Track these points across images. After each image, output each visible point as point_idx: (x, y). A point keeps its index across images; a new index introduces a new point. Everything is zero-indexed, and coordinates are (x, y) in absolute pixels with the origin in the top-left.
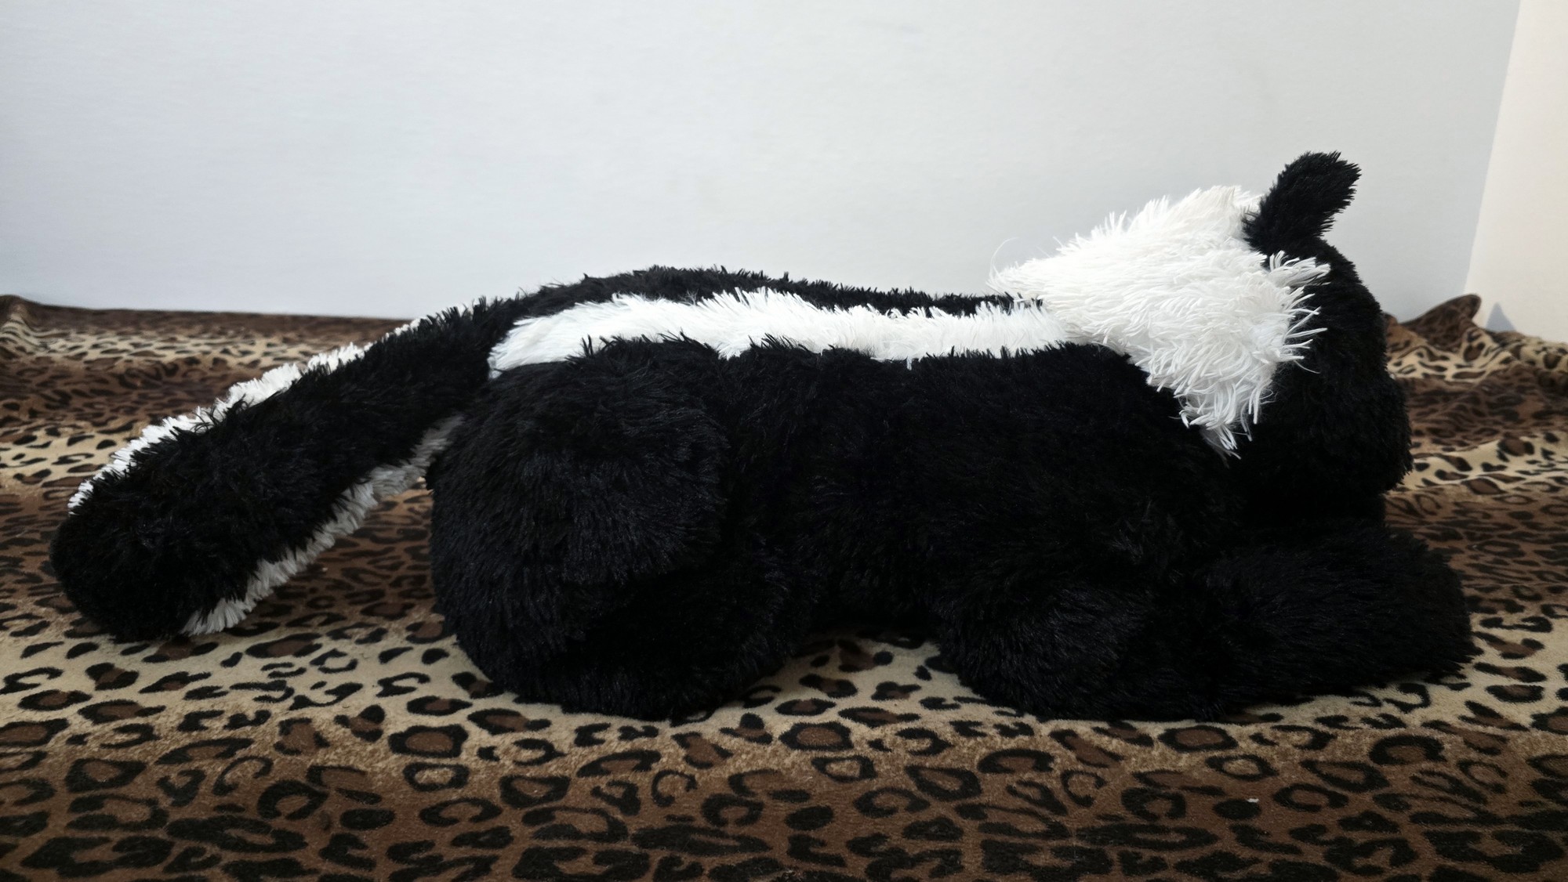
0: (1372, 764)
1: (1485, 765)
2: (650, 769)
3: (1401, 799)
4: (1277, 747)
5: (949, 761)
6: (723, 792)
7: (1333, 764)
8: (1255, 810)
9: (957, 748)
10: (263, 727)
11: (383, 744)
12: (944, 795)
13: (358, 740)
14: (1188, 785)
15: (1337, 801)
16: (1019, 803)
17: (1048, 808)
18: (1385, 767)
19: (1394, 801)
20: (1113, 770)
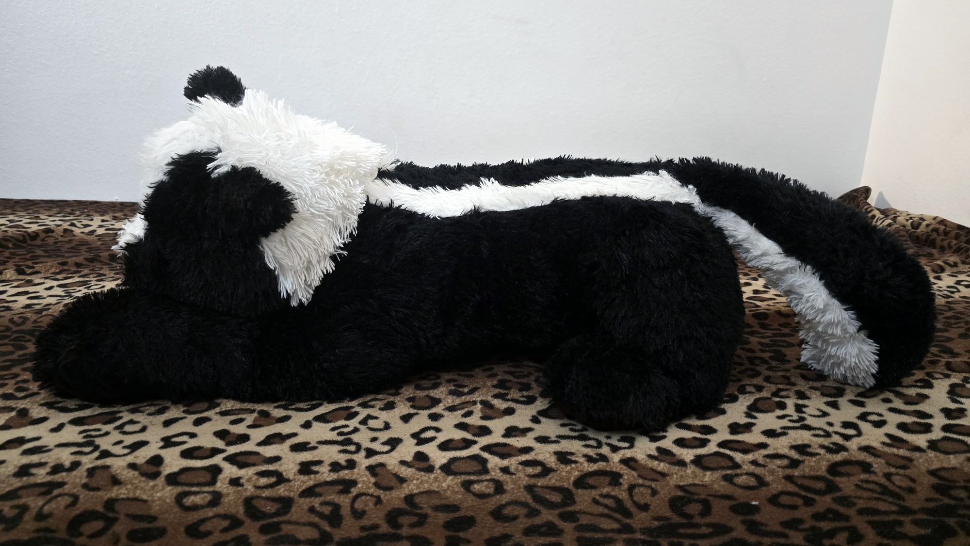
0: (828, 476)
1: (901, 475)
2: (350, 492)
3: (850, 499)
4: (767, 468)
5: (553, 481)
6: (400, 507)
7: (804, 477)
8: (756, 509)
9: (558, 472)
10: (74, 473)
11: (161, 480)
12: (551, 505)
13: (144, 479)
14: (711, 493)
15: (809, 502)
16: (601, 509)
17: (621, 513)
18: (838, 479)
19: (845, 501)
20: (663, 483)
